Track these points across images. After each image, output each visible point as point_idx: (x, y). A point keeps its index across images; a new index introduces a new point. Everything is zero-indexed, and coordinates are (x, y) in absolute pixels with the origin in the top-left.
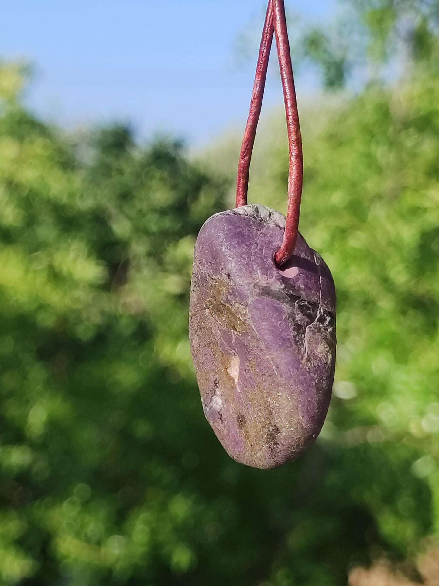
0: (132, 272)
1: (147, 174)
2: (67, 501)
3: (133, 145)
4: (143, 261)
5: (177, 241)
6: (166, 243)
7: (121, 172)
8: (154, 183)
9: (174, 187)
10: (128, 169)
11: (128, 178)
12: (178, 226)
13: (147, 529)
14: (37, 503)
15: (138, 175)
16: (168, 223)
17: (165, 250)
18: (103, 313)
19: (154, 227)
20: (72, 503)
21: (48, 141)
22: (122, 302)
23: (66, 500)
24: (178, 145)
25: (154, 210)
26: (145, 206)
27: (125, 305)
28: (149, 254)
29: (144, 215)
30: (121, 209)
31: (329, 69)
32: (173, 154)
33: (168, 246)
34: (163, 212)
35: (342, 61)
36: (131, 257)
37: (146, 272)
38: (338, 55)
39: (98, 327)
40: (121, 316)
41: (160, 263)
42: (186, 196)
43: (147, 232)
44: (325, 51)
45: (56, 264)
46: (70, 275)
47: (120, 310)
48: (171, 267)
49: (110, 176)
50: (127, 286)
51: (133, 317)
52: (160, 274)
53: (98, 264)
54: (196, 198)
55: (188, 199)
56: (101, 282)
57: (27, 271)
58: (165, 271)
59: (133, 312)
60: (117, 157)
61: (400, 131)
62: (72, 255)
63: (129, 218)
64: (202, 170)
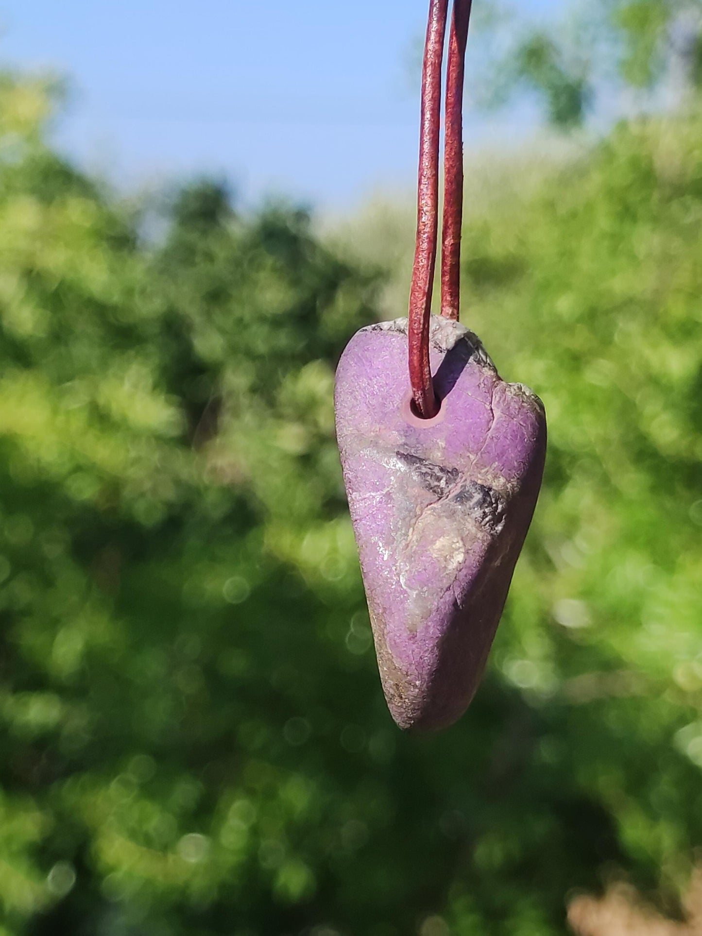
0: (226, 419)
1: (251, 261)
2: (117, 779)
3: (230, 214)
4: (244, 401)
5: (298, 369)
6: (280, 372)
7: (210, 257)
8: (263, 276)
9: (295, 283)
10: (221, 254)
11: (221, 267)
12: (301, 345)
13: (244, 827)
14: (69, 782)
15: (237, 263)
16: (284, 340)
17: (279, 384)
18: (178, 482)
19: (261, 347)
20: (126, 784)
21: (92, 205)
22: (209, 466)
23: (115, 776)
24: (302, 216)
25: (262, 319)
26: (247, 314)
27: (214, 470)
28: (254, 390)
29: (246, 327)
30: (208, 315)
31: (556, 96)
32: (293, 231)
33: (284, 377)
34: (276, 322)
35: (579, 84)
36: (224, 394)
37: (248, 418)
38: (572, 74)
39: (170, 505)
40: (207, 488)
41: (271, 403)
42: (314, 297)
43: (251, 355)
44: (553, 68)
45: (101, 401)
46: (125, 419)
47: (206, 479)
48: (288, 411)
49: (193, 264)
50: (218, 441)
51: (227, 491)
52: (270, 421)
53: (169, 402)
54: (330, 300)
55: (318, 302)
56: (175, 432)
57: (55, 412)
58: (279, 417)
59: (226, 481)
60: (204, 233)
61: (669, 200)
62: (127, 387)
63: (222, 331)
64: (340, 256)
